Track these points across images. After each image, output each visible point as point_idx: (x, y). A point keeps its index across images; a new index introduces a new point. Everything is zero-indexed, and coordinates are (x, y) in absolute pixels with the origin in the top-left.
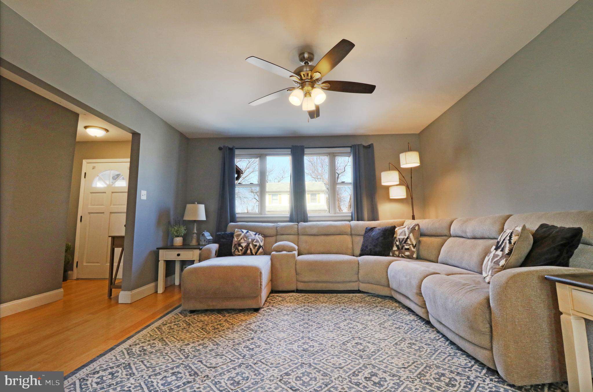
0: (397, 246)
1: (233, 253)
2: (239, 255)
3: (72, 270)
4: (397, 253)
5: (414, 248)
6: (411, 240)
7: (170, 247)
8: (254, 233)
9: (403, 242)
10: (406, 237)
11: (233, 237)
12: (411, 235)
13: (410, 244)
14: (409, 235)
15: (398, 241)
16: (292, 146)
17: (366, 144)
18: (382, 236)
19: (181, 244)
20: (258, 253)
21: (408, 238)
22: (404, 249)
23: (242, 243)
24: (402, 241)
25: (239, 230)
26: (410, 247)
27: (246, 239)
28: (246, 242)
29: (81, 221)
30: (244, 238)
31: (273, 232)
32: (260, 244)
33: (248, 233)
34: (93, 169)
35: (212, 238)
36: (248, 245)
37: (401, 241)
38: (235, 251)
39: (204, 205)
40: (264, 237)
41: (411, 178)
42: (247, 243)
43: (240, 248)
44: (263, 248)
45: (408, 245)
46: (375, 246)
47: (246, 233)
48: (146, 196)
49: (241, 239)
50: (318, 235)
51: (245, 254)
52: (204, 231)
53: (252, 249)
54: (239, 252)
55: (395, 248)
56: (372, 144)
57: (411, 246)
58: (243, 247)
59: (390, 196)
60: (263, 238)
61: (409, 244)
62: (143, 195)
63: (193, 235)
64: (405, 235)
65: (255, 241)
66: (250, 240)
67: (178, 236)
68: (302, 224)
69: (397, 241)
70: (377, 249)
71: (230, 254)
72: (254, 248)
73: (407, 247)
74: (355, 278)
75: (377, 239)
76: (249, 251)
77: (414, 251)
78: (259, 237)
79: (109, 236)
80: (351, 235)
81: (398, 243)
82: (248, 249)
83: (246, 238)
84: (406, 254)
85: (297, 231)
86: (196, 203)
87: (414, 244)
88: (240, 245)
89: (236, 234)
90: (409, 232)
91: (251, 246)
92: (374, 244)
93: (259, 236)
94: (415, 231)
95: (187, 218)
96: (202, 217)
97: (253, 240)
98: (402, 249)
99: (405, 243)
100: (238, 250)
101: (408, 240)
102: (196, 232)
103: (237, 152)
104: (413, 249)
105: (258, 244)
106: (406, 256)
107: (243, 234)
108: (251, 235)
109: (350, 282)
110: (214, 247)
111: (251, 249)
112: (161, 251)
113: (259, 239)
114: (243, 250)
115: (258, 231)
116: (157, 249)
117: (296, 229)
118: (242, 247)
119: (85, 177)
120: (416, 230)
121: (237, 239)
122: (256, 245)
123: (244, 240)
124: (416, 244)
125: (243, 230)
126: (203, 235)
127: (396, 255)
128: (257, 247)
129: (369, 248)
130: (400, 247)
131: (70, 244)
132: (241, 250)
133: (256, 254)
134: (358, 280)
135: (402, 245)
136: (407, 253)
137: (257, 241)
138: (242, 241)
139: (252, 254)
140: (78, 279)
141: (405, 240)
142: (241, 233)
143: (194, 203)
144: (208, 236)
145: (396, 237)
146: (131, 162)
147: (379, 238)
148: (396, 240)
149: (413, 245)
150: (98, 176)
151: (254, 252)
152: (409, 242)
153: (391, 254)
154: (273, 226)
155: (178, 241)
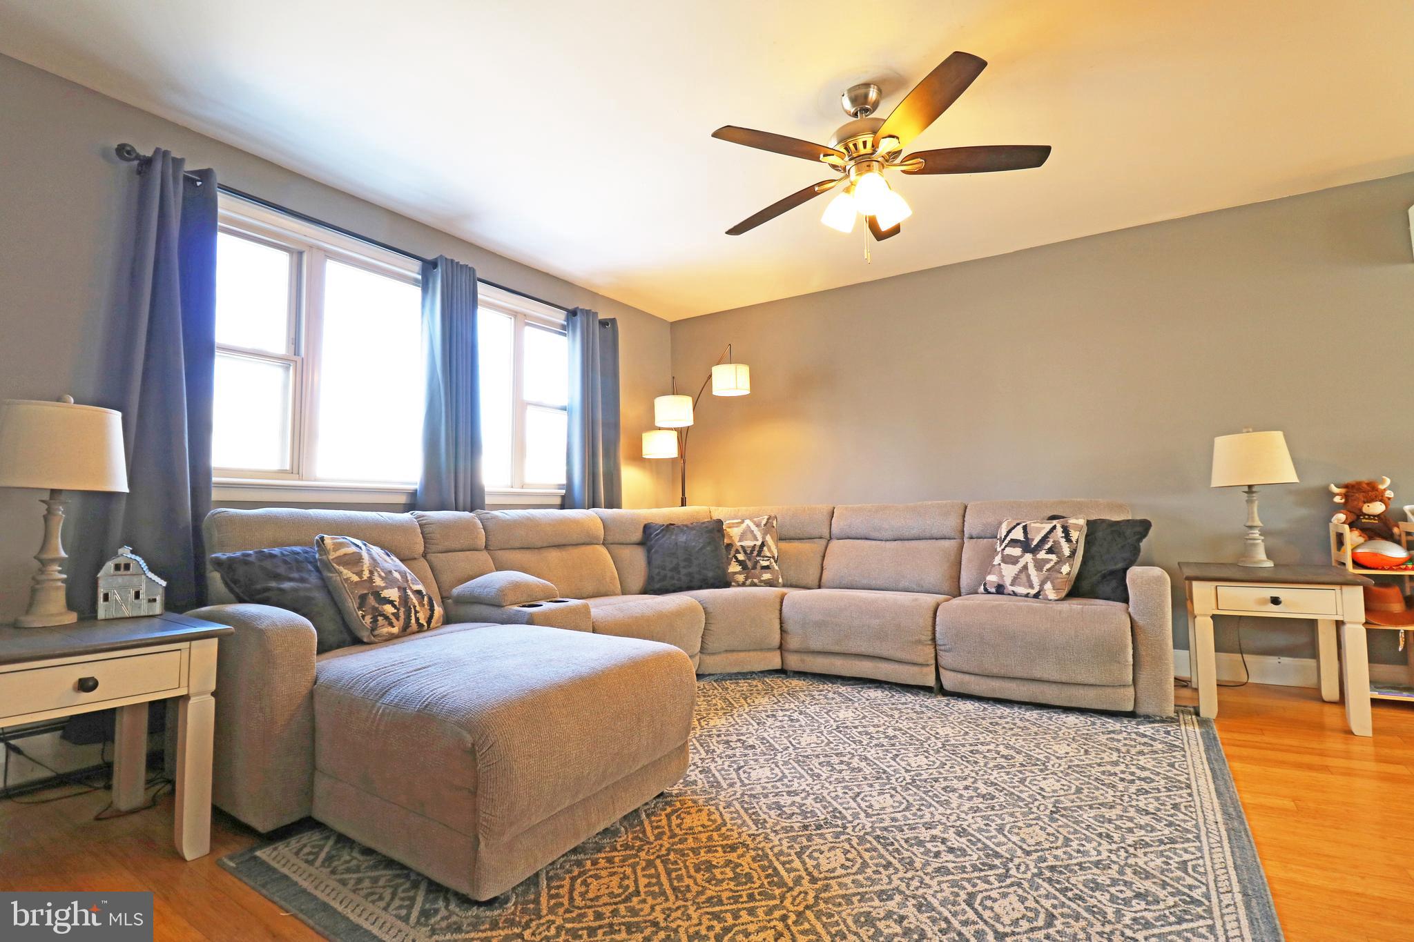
0: (740, 563)
4: (736, 578)
5: (777, 564)
6: (770, 550)
9: (755, 553)
10: (759, 543)
12: (768, 538)
13: (770, 557)
14: (764, 538)
15: (741, 551)
20: (434, 622)
21: (763, 545)
22: (758, 567)
24: (752, 552)
26: (771, 563)
37: (748, 552)
45: (765, 558)
55: (736, 568)
57: (772, 559)
61: (766, 556)
64: (756, 538)
69: (738, 551)
73: (765, 563)
77: (777, 570)
81: (740, 555)
84: (760, 579)
87: (777, 556)
90: (763, 531)
98: (754, 567)
99: (759, 555)
101: (765, 548)
104: (775, 566)
106: (761, 581)
117: (482, 532)
124: (779, 556)
127: (734, 583)
130: (749, 564)
133: (429, 625)
135: (752, 559)
136: (766, 576)
141: (757, 549)
145: (731, 544)
148: (735, 549)
149: (773, 557)
152: (767, 553)
154: (411, 521)
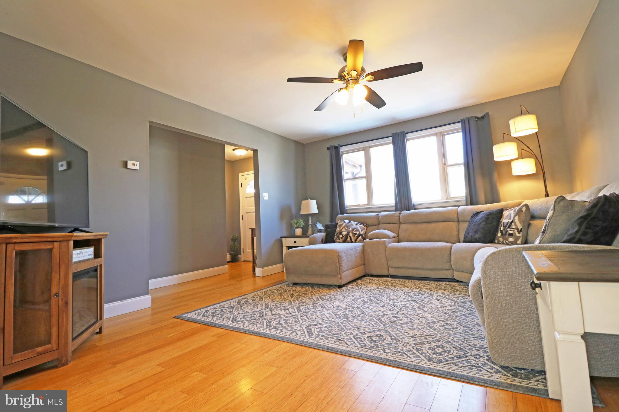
0: (501, 231)
1: (335, 241)
2: (340, 242)
3: (241, 255)
4: (501, 239)
5: (519, 233)
6: (515, 224)
7: (292, 236)
8: (356, 223)
9: (508, 226)
10: (510, 221)
11: (336, 227)
12: (517, 218)
13: (515, 229)
14: (514, 218)
15: (503, 225)
16: (392, 134)
17: (480, 115)
18: (484, 221)
19: (301, 234)
20: (357, 241)
21: (512, 222)
22: (507, 234)
23: (343, 232)
25: (342, 221)
26: (515, 232)
27: (347, 229)
28: (346, 230)
29: (242, 219)
30: (345, 228)
31: (375, 222)
32: (360, 233)
33: (350, 223)
34: (245, 179)
35: (323, 228)
36: (348, 233)
37: (505, 226)
38: (337, 238)
39: (315, 201)
40: (366, 226)
41: (540, 147)
42: (348, 232)
43: (341, 236)
44: (362, 236)
45: (512, 230)
46: (476, 232)
47: (348, 223)
48: (267, 196)
49: (343, 228)
50: (420, 223)
51: (345, 241)
52: (317, 223)
53: (352, 237)
54: (340, 240)
55: (499, 234)
56: (488, 113)
57: (516, 230)
58: (344, 235)
59: (513, 173)
60: (365, 228)
61: (513, 228)
62: (265, 196)
63: (309, 227)
64: (510, 219)
65: (355, 230)
66: (351, 229)
67: (298, 228)
68: (405, 212)
69: (501, 226)
70: (477, 236)
71: (333, 242)
72: (354, 236)
73: (510, 232)
74: (447, 266)
75: (479, 225)
76: (349, 239)
77: (518, 237)
78: (360, 227)
79: (250, 229)
80: (459, 221)
81: (502, 228)
82: (348, 237)
83: (347, 227)
84: (509, 241)
85: (398, 220)
86: (309, 199)
87: (520, 228)
88: (341, 233)
89: (339, 224)
90: (515, 214)
91: (351, 234)
92: (475, 230)
93: (361, 225)
94: (522, 213)
95: (303, 212)
96: (314, 210)
97: (353, 230)
98: (506, 234)
99: (509, 228)
100: (339, 238)
101: (513, 224)
102: (311, 223)
103: (343, 149)
104: (517, 234)
105: (358, 233)
106: (509, 242)
107: (345, 224)
108: (352, 224)
109: (442, 269)
110: (322, 235)
111: (350, 237)
112: (284, 240)
113: (360, 228)
114: (344, 238)
115: (360, 221)
116: (281, 237)
117: (397, 218)
118: (342, 235)
119: (241, 187)
120: (522, 211)
121: (339, 228)
122: (356, 234)
123: (345, 229)
124: (521, 229)
125: (345, 221)
126: (316, 226)
127: (501, 242)
128: (357, 235)
129: (470, 234)
130: (504, 232)
131: (237, 236)
132: (342, 238)
133: (355, 242)
134: (451, 268)
135: (506, 230)
136: (511, 239)
137: (358, 230)
138: (343, 230)
139: (352, 242)
140: (244, 261)
141: (509, 224)
142: (343, 223)
143: (307, 199)
144: (320, 226)
145: (501, 222)
146: (254, 173)
147: (480, 223)
148: (501, 224)
149: (517, 229)
150: (249, 184)
151: (353, 239)
152: (514, 227)
153: (496, 241)
154: (376, 215)
155: (298, 231)
